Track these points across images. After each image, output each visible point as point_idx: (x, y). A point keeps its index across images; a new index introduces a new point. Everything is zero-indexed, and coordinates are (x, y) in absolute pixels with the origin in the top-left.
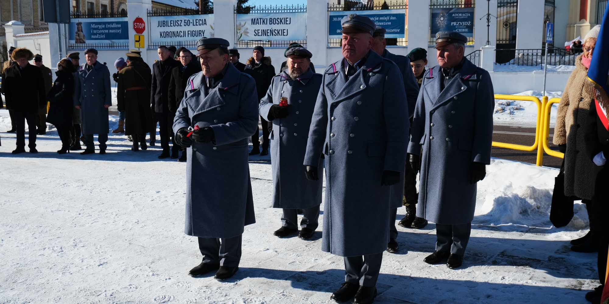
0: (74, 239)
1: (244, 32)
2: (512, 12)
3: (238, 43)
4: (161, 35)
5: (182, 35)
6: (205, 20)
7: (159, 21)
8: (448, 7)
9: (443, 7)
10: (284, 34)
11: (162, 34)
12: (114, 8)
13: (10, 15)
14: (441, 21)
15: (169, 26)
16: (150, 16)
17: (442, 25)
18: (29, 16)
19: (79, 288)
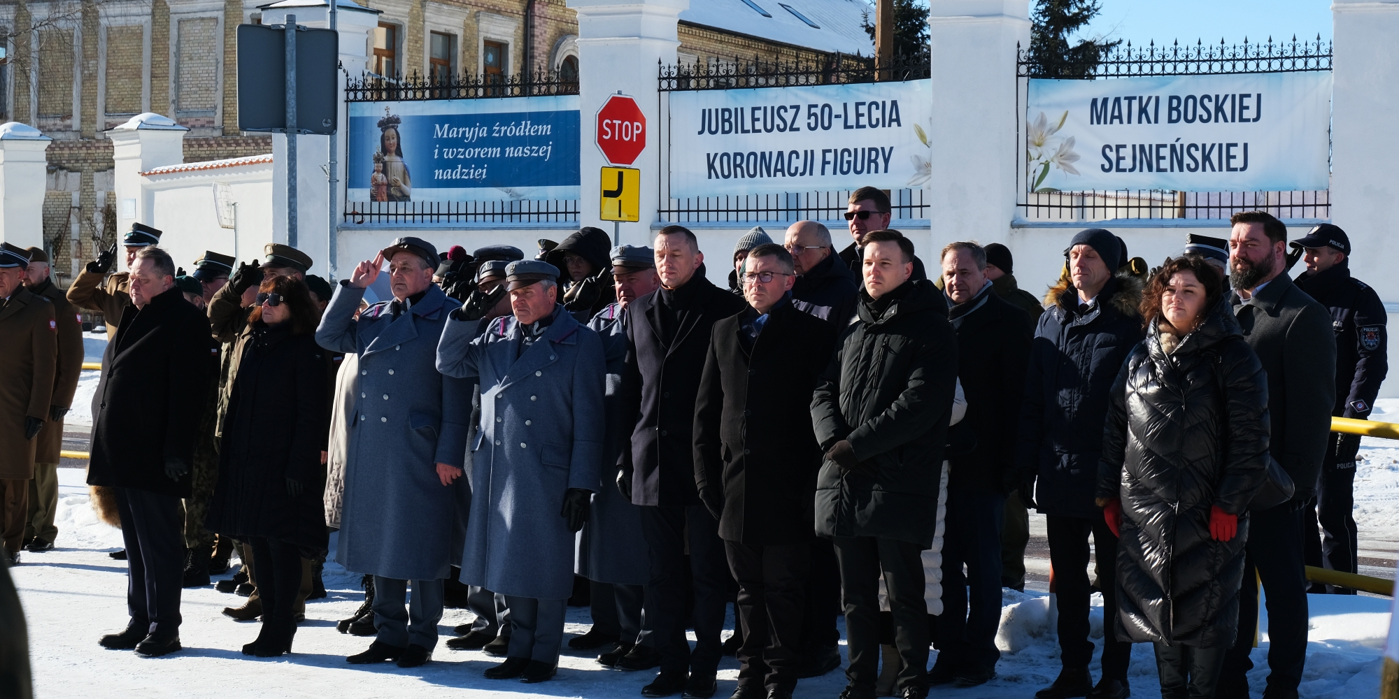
1: (1056, 156)
3: (1032, 200)
4: (711, 166)
5: (797, 169)
6: (894, 103)
7: (704, 111)
10: (1232, 166)
11: (717, 165)
12: (537, 53)
13: (139, 90)
15: (748, 131)
16: (669, 90)
18: (206, 91)
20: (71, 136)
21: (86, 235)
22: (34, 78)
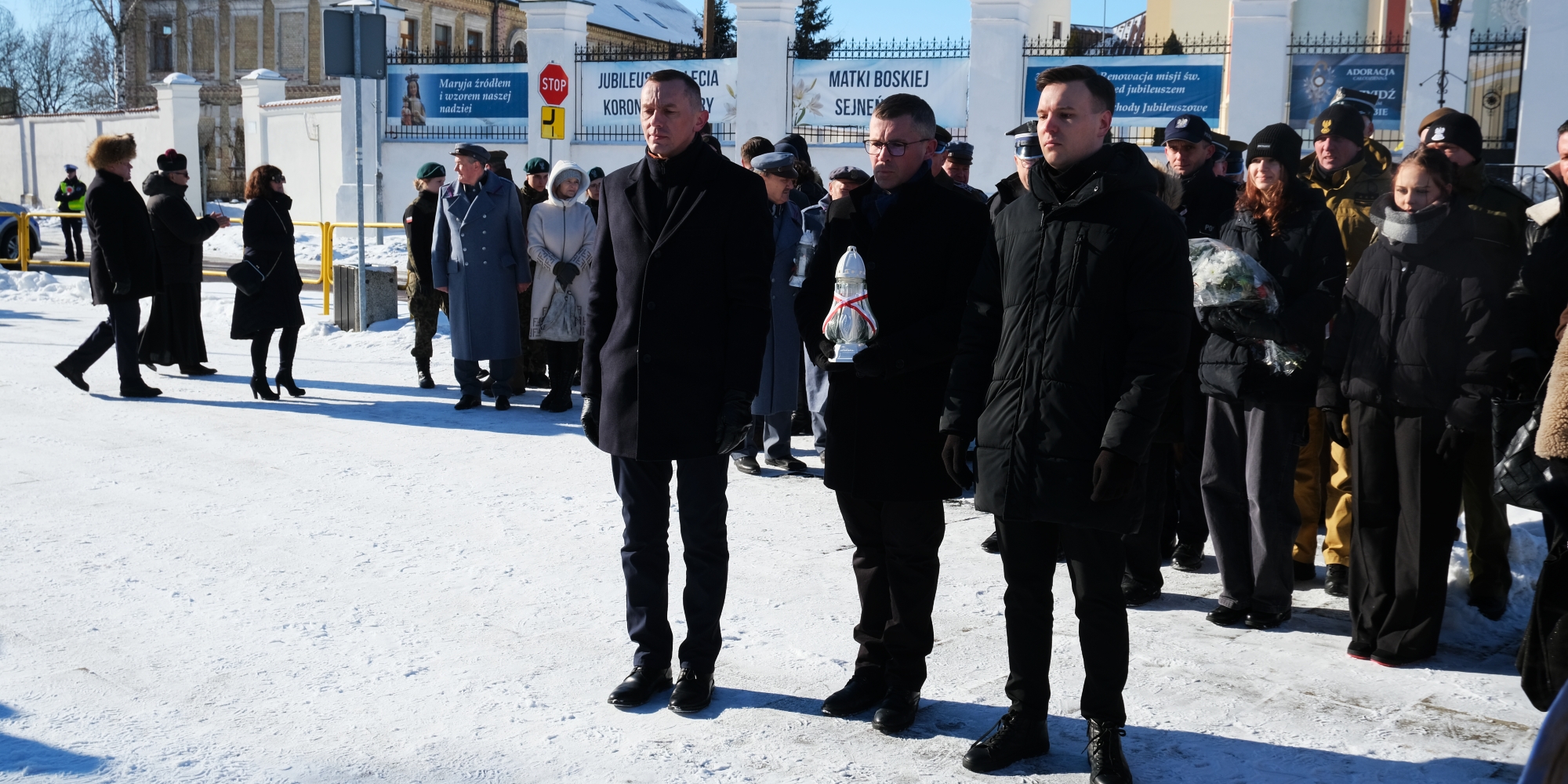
0: (356, 606)
1: (809, 105)
2: (1507, 67)
4: (606, 108)
6: (715, 72)
7: (602, 74)
8: (1335, 51)
9: (1323, 51)
11: (610, 106)
12: (499, 39)
13: (256, 55)
14: (1318, 86)
15: (627, 87)
16: (582, 61)
17: (1319, 97)
18: (298, 57)
19: (356, 728)
20: (215, 84)
21: (225, 144)
22: (189, 46)
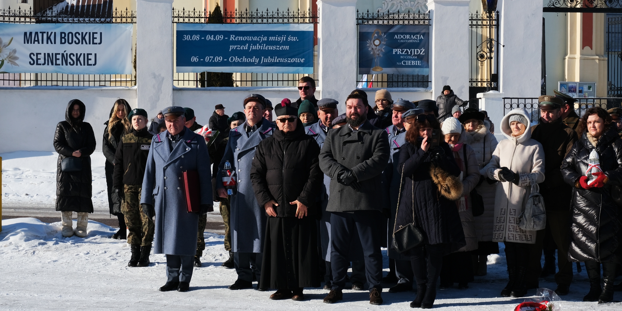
1: (7, 57)
8: (385, 22)
9: (378, 22)
10: (89, 63)
14: (376, 46)
17: (378, 53)
